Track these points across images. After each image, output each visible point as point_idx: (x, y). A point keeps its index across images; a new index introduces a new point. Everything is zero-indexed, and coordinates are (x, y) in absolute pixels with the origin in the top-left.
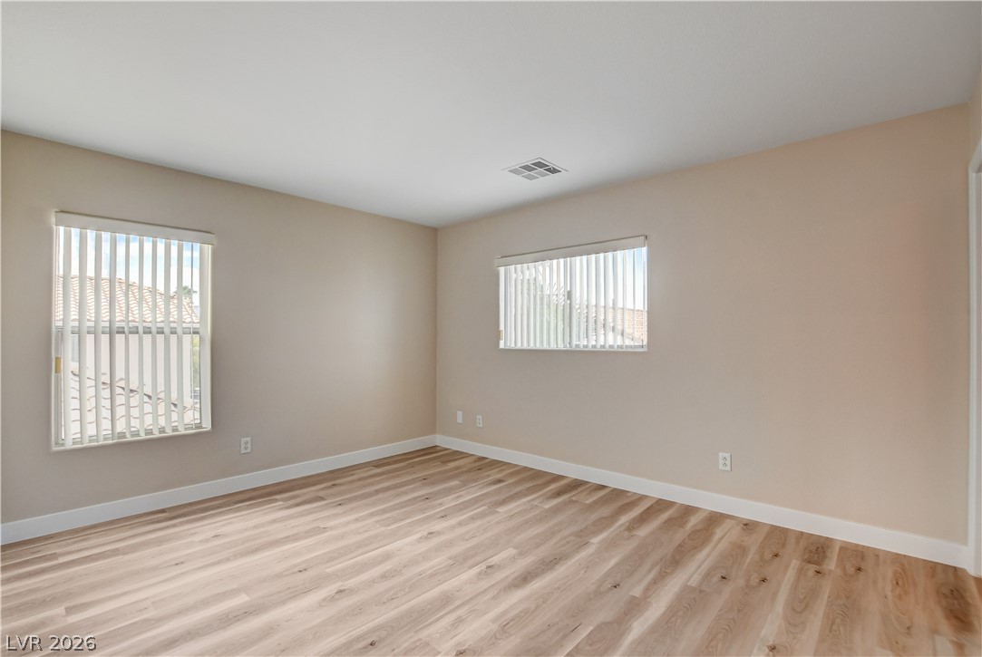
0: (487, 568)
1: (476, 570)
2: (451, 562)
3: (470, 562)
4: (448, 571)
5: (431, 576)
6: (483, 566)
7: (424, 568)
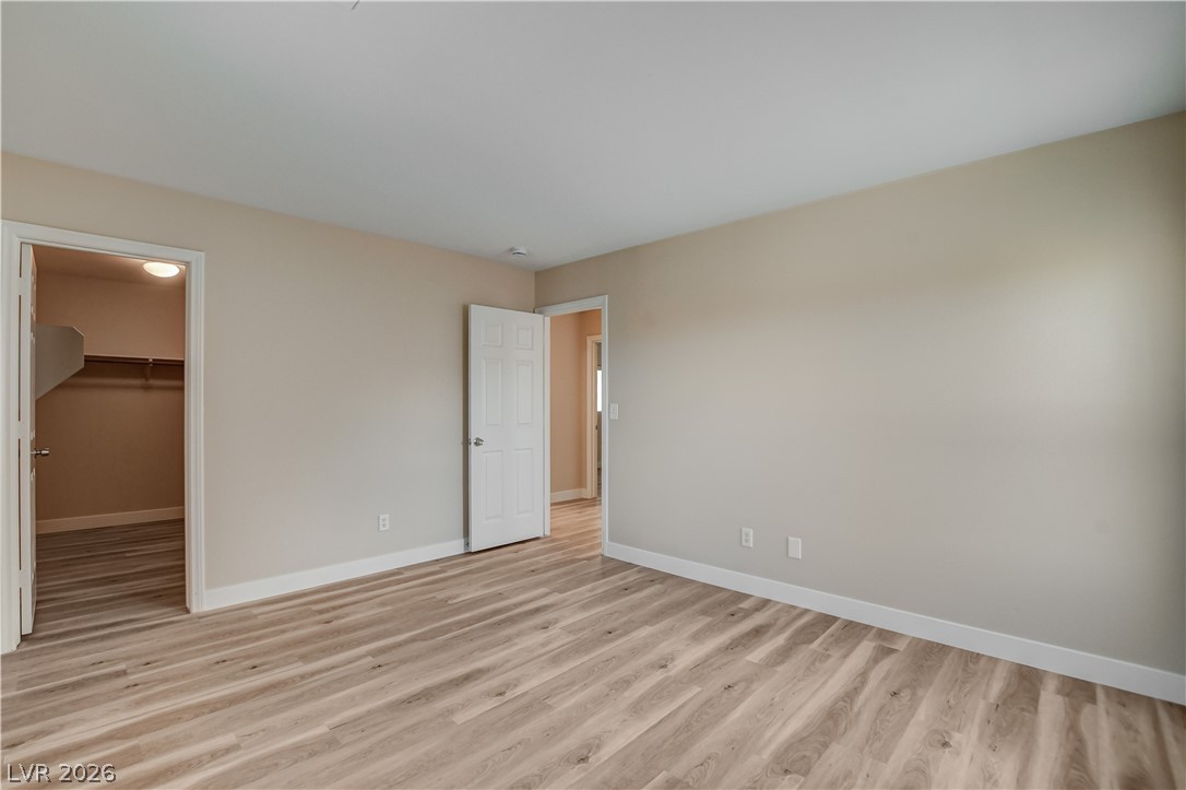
0: (504, 693)
1: (519, 691)
2: (548, 702)
3: (524, 701)
4: (555, 688)
5: (573, 683)
6: (509, 695)
7: (582, 694)
